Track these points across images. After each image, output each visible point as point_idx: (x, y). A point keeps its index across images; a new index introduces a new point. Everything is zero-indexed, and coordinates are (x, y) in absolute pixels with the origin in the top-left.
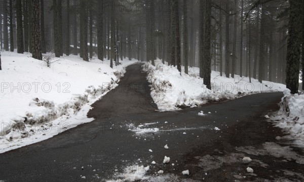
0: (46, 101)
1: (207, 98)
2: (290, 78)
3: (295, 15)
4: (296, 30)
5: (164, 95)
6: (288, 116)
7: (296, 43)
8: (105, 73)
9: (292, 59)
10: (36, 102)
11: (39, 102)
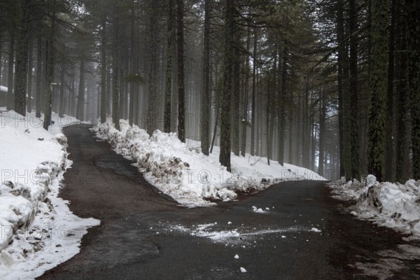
0: (25, 187)
1: (234, 187)
2: (373, 160)
3: (379, 79)
4: (381, 98)
5: (179, 181)
6: (381, 212)
7: (380, 115)
8: (39, 139)
9: (377, 136)
10: (11, 189)
11: (15, 189)
